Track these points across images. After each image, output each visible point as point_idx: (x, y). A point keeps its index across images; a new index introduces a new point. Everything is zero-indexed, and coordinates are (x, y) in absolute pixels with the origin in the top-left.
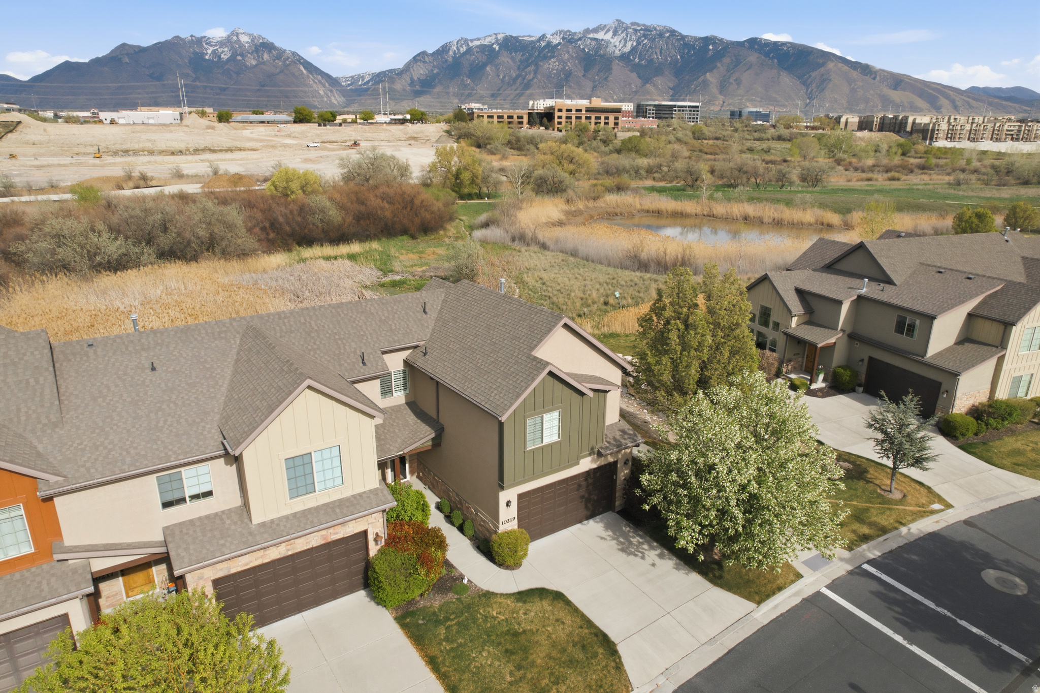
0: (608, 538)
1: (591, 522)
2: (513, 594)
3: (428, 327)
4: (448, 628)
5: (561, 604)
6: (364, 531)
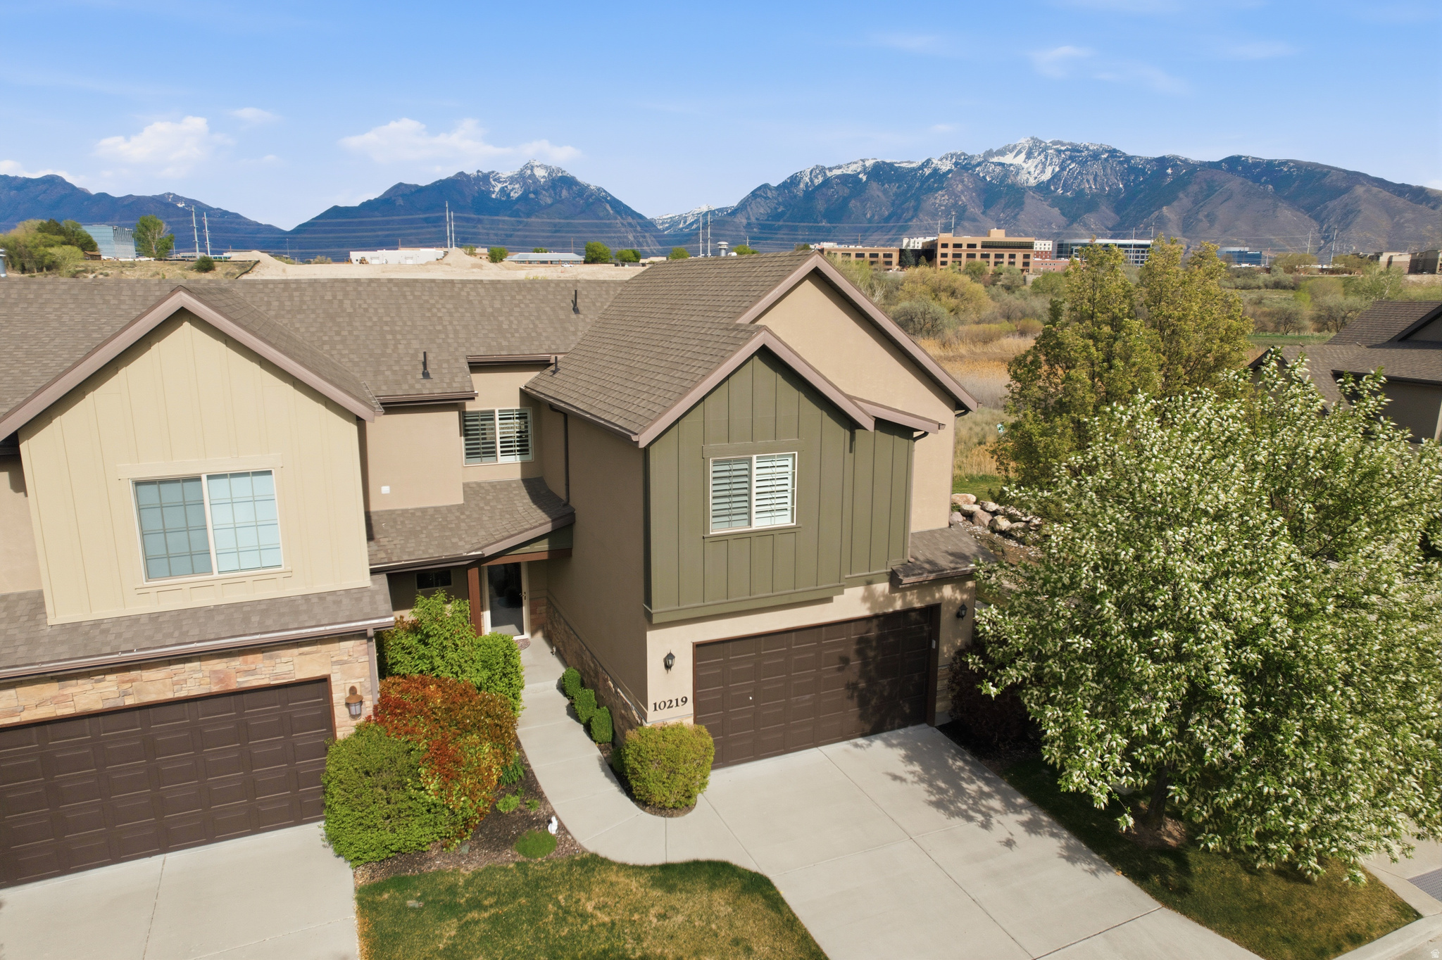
0: (910, 778)
1: (878, 744)
2: (653, 867)
3: (575, 333)
4: (464, 927)
5: (756, 904)
6: (324, 681)
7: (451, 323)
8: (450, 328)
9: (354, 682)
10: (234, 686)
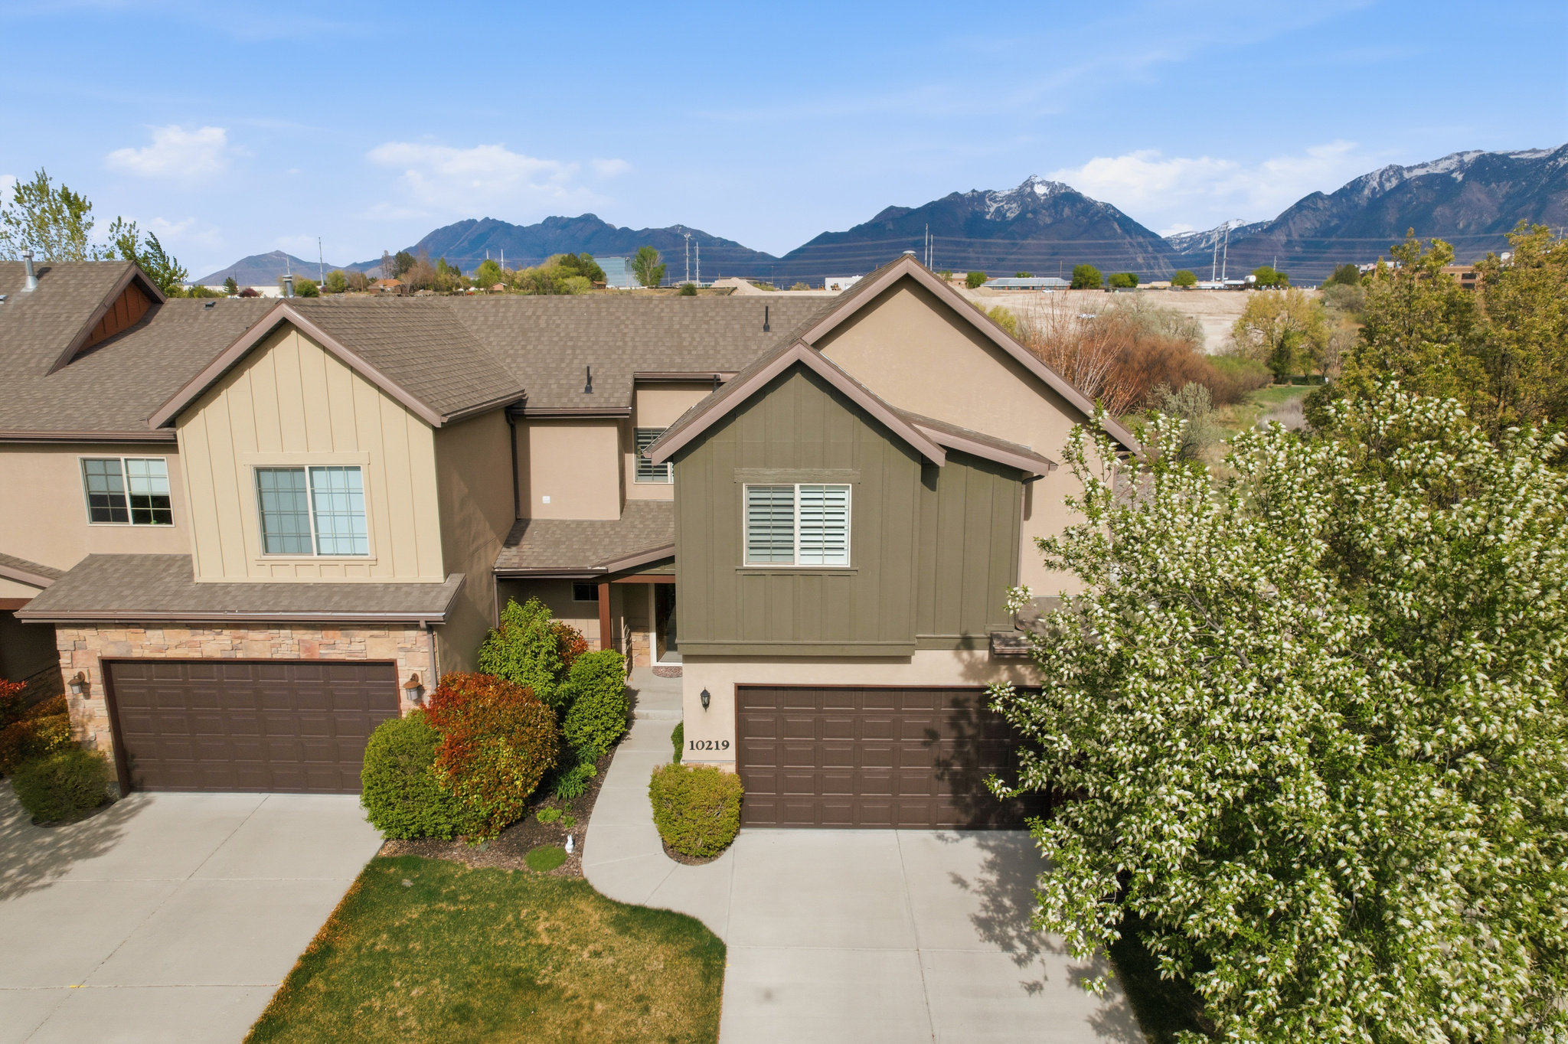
6: (391, 664)
7: (633, 339)
8: (630, 344)
9: (416, 670)
10: (317, 657)
